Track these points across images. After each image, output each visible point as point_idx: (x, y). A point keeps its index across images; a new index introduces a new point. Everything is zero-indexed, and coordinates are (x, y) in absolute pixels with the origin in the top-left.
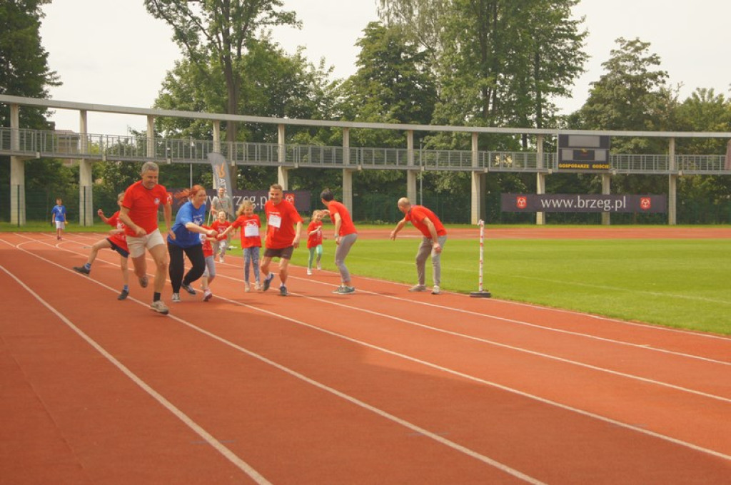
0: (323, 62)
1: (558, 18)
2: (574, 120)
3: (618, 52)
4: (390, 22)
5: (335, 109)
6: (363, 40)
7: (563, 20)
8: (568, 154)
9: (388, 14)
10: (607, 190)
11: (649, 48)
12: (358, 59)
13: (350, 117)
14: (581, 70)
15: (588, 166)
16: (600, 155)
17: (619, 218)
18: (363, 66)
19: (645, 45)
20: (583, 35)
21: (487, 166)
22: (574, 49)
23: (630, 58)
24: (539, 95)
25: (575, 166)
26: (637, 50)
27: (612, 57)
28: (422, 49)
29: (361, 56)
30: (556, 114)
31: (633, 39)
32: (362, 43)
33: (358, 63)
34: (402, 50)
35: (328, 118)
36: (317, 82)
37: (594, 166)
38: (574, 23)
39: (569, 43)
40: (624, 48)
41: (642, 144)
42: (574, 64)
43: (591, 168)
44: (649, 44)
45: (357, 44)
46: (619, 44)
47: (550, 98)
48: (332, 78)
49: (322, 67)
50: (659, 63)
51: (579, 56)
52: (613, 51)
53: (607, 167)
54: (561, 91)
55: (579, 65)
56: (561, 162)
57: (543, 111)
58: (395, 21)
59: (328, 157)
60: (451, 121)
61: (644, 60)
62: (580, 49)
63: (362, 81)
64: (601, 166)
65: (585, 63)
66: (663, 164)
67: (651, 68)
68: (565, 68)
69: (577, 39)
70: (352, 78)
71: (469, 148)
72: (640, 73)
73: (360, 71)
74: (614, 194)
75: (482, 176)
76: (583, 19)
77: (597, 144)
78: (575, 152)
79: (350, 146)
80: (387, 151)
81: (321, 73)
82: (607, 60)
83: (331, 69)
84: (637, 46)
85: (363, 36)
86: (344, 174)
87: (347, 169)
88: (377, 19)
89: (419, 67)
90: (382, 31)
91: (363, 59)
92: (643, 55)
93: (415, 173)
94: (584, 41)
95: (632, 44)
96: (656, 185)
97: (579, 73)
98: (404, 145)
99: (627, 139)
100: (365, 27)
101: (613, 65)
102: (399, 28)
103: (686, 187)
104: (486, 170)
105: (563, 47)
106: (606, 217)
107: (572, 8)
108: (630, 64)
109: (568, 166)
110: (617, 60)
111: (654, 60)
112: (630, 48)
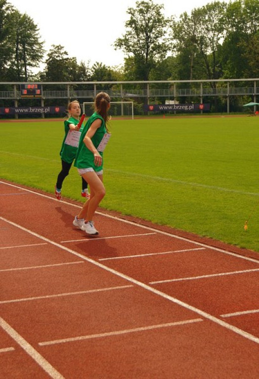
3: (52, 50)
7: (33, 37)
8: (25, 92)
10: (43, 105)
14: (42, 56)
15: (33, 96)
16: (38, 92)
19: (62, 47)
22: (40, 48)
23: (56, 52)
24: (25, 68)
25: (28, 96)
26: (59, 49)
31: (58, 45)
37: (36, 96)
38: (37, 38)
40: (55, 49)
42: (39, 54)
43: (34, 97)
46: (53, 47)
52: (50, 50)
53: (41, 96)
57: (27, 73)
61: (63, 53)
62: (43, 48)
64: (38, 96)
67: (65, 57)
69: (40, 44)
72: (61, 58)
74: (46, 106)
77: (36, 87)
78: (27, 91)
82: (49, 53)
84: (59, 48)
92: (62, 51)
95: (58, 47)
97: (41, 58)
106: (42, 116)
107: (37, 32)
108: (57, 55)
109: (25, 96)
110: (52, 53)
111: (66, 53)
112: (57, 49)
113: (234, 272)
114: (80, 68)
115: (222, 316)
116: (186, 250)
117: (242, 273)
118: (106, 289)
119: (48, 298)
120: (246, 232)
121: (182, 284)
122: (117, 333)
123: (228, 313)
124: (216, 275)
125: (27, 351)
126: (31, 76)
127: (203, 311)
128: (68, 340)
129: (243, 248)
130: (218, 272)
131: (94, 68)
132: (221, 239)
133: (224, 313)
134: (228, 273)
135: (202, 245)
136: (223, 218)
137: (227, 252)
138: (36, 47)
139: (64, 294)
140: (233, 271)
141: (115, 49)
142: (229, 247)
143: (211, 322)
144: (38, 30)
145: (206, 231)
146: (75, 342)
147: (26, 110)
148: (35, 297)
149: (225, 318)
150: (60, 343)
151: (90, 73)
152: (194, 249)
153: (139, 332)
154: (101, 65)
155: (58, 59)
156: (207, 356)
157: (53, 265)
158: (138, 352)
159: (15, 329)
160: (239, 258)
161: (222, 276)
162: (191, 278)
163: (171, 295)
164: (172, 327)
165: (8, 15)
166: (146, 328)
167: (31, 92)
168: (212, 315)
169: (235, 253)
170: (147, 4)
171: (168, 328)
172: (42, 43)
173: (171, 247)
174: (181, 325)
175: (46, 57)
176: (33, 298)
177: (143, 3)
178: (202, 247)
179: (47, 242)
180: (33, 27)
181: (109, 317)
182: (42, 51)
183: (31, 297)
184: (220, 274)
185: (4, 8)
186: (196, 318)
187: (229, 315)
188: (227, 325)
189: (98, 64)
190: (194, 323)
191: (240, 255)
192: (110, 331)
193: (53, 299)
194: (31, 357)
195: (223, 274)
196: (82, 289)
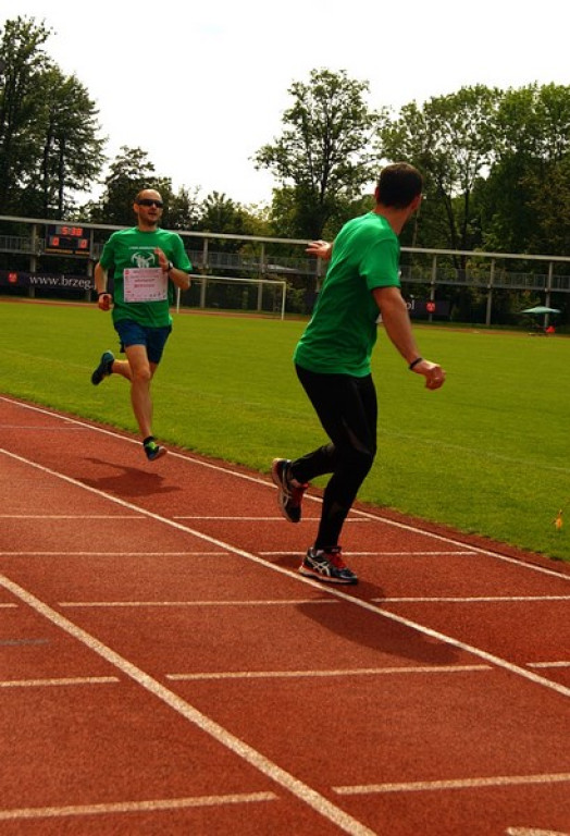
3: (122, 157)
8: (55, 241)
10: (89, 273)
11: (146, 156)
15: (71, 252)
16: (83, 243)
19: (143, 154)
22: (96, 152)
23: (131, 163)
24: (61, 190)
25: (60, 251)
26: (136, 157)
27: (117, 161)
37: (77, 252)
38: (92, 130)
40: (128, 155)
42: (93, 164)
43: (74, 253)
44: (145, 154)
46: (123, 151)
50: (153, 170)
52: (118, 157)
53: (88, 253)
55: (98, 165)
57: (64, 202)
61: (143, 166)
62: (101, 153)
64: (83, 253)
67: (148, 174)
69: (97, 143)
72: (138, 177)
76: (100, 128)
77: (80, 233)
78: (60, 240)
82: (114, 163)
84: (137, 154)
92: (142, 162)
94: (103, 146)
95: (134, 151)
97: (96, 172)
101: (116, 168)
107: (93, 117)
108: (130, 169)
109: (55, 250)
110: (120, 165)
111: (150, 167)
112: (132, 155)
113: (543, 598)
114: (178, 200)
115: (532, 665)
116: (437, 553)
117: (559, 601)
118: (284, 602)
119: (170, 607)
120: (560, 531)
121: (439, 607)
122: (321, 673)
123: (543, 661)
124: (507, 598)
125: (145, 685)
126: (72, 209)
127: (490, 653)
128: (224, 675)
129: (556, 559)
130: (509, 594)
131: (207, 205)
132: (508, 540)
133: (534, 661)
134: (530, 598)
135: (470, 547)
136: (507, 505)
137: (523, 564)
138: (88, 148)
139: (200, 603)
140: (541, 595)
141: (257, 168)
142: (525, 556)
143: (510, 673)
144: (96, 113)
145: (474, 525)
146: (239, 680)
147: (54, 281)
148: (140, 601)
149: (538, 669)
150: (210, 680)
151: (198, 213)
152: (453, 553)
153: (365, 675)
154: (222, 199)
155: (132, 177)
156: (509, 725)
157: (166, 554)
158: (369, 708)
159: (113, 649)
160: (551, 575)
161: (519, 601)
162: (455, 600)
163: (421, 623)
164: (431, 674)
165: (37, 75)
166: (378, 671)
167: (69, 242)
168: (509, 661)
169: (540, 566)
170: (334, 77)
171: (424, 674)
172: (101, 141)
173: (404, 545)
174: (449, 672)
175: (106, 172)
176: (138, 604)
177: (325, 74)
178: (470, 550)
179: (146, 515)
180: (86, 106)
181: (300, 646)
182: (99, 158)
183: (134, 601)
184: (514, 598)
185: (29, 61)
186: (478, 664)
187: (544, 665)
188: (543, 681)
189: (216, 194)
190: (475, 671)
191: (550, 569)
192: (307, 669)
193: (179, 609)
194: (157, 697)
195: (522, 598)
196: (233, 597)
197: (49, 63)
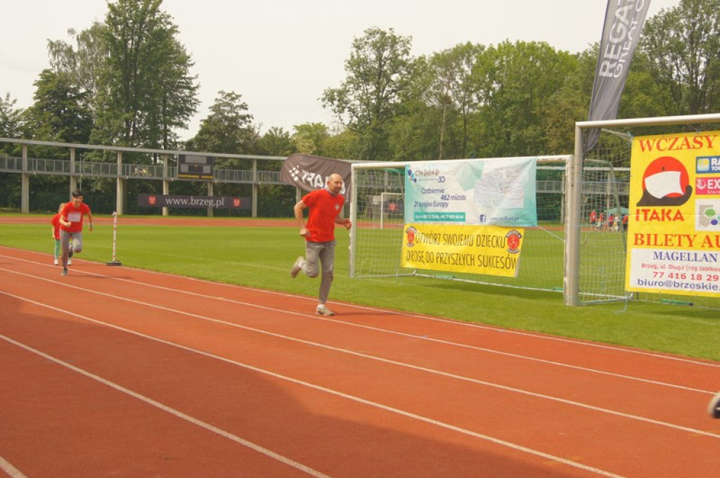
0: (8, 96)
1: (179, 75)
2: (189, 145)
3: (220, 100)
4: (60, 70)
5: (17, 130)
6: (39, 82)
7: (183, 76)
8: (185, 168)
9: (58, 64)
10: (211, 193)
11: (241, 98)
12: (35, 95)
13: (28, 136)
14: (195, 111)
15: (198, 177)
16: (207, 169)
17: (219, 212)
18: (39, 100)
19: (238, 97)
20: (197, 87)
21: (128, 174)
22: (190, 96)
23: (228, 104)
24: (165, 127)
25: (190, 176)
26: (233, 99)
27: (216, 103)
28: (82, 90)
29: (37, 93)
30: (177, 140)
31: (231, 92)
32: (38, 84)
33: (35, 98)
34: (68, 90)
35: (12, 136)
36: (4, 110)
37: (202, 177)
38: (190, 78)
39: (187, 92)
40: (225, 98)
41: (235, 163)
43: (200, 178)
45: (35, 85)
46: (221, 94)
47: (173, 129)
48: (15, 108)
49: (7, 100)
50: (247, 109)
51: (193, 101)
52: (216, 99)
53: (211, 177)
54: (181, 125)
55: (194, 108)
56: (180, 173)
57: (168, 137)
58: (63, 69)
59: (11, 165)
60: (103, 142)
61: (237, 106)
62: (194, 97)
63: (37, 111)
64: (207, 177)
65: (197, 106)
66: (249, 177)
67: (242, 112)
68: (184, 109)
69: (193, 89)
70: (30, 108)
71: (115, 161)
72: (234, 115)
73: (36, 104)
74: (216, 196)
75: (124, 182)
76: (197, 77)
77: (204, 161)
78: (189, 166)
79: (28, 157)
80: (56, 163)
81: (7, 104)
82: (212, 105)
83: (15, 101)
84: (233, 97)
85: (39, 79)
86: (23, 177)
87: (25, 174)
88: (49, 67)
89: (80, 103)
90: (54, 76)
91: (39, 95)
92: (236, 103)
93: (76, 178)
94: (197, 91)
95: (229, 95)
96: (244, 191)
97: (193, 113)
98: (68, 158)
99: (225, 159)
100: (41, 72)
101: (216, 108)
102: (66, 75)
103: (263, 192)
104: (127, 177)
105: (183, 95)
106: (210, 212)
107: (190, 69)
108: (228, 108)
109: (184, 176)
110: (219, 106)
111: (244, 107)
112: (228, 98)
141: (324, 106)
144: (192, 65)
147: (185, 202)
155: (230, 115)
167: (195, 169)
170: (383, 34)
177: (376, 32)
180: (183, 61)
197: (169, 20)
